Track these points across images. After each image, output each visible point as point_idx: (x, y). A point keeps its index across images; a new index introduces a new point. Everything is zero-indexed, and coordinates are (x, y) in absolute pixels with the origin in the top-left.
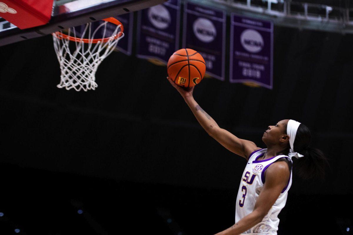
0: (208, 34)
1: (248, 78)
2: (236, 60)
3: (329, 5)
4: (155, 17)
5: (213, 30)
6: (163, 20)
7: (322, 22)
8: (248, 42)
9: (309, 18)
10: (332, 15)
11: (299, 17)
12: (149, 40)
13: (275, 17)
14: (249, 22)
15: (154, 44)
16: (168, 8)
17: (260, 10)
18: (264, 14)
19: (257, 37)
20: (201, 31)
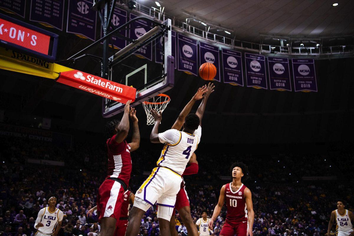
0: (281, 70)
1: (304, 88)
2: (297, 81)
3: (344, 45)
4: (254, 67)
5: (283, 68)
6: (258, 67)
7: (341, 54)
8: (302, 71)
9: (333, 53)
10: (346, 49)
11: (328, 54)
12: (251, 78)
13: (315, 56)
14: (301, 61)
15: (255, 79)
16: (259, 61)
17: (306, 54)
18: (308, 56)
19: (306, 68)
20: (277, 70)
